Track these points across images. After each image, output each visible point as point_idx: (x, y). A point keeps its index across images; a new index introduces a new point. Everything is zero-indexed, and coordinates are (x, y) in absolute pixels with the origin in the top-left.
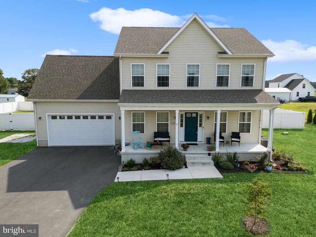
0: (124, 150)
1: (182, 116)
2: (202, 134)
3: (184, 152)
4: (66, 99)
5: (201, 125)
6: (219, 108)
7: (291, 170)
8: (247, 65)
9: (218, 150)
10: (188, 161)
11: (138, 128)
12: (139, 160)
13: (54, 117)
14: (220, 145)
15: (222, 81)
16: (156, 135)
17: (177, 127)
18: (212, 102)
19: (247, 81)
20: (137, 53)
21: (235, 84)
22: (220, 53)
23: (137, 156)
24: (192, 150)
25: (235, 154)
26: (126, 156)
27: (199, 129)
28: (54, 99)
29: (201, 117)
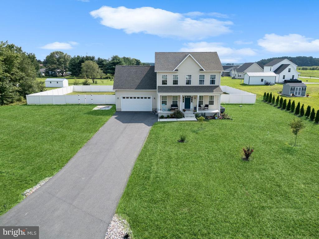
0: (159, 112)
1: (184, 97)
2: (192, 105)
3: (183, 112)
4: (130, 89)
5: (192, 101)
6: (199, 94)
7: (225, 119)
8: (212, 75)
9: (198, 112)
10: (185, 116)
11: (164, 103)
12: (165, 115)
13: (124, 98)
14: (199, 110)
16: (172, 106)
17: (181, 102)
18: (195, 92)
19: (213, 82)
20: (164, 70)
21: (207, 83)
22: (200, 70)
24: (187, 112)
25: (205, 113)
26: (160, 114)
27: (191, 103)
28: (125, 89)
29: (192, 98)
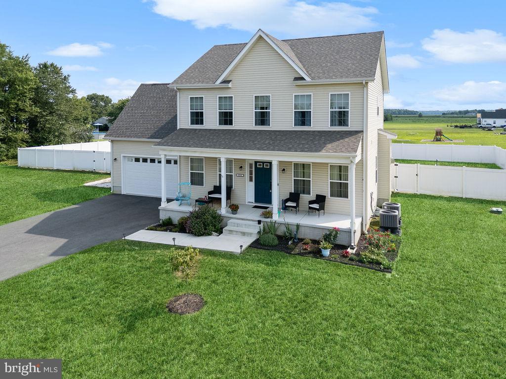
0: (164, 204)
1: (251, 166)
8: (338, 94)
9: (275, 216)
11: (197, 178)
15: (303, 118)
16: (216, 190)
17: (222, 180)
19: (341, 117)
20: (195, 82)
21: (321, 122)
22: (296, 79)
23: (176, 214)
25: (298, 226)
26: (164, 212)
